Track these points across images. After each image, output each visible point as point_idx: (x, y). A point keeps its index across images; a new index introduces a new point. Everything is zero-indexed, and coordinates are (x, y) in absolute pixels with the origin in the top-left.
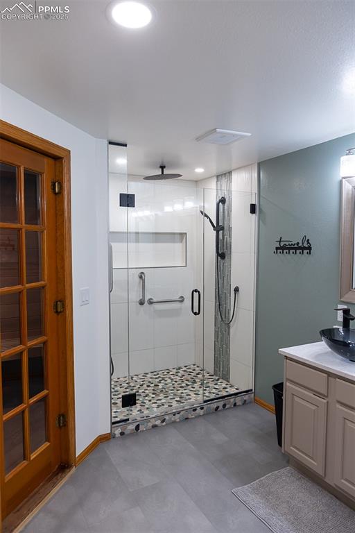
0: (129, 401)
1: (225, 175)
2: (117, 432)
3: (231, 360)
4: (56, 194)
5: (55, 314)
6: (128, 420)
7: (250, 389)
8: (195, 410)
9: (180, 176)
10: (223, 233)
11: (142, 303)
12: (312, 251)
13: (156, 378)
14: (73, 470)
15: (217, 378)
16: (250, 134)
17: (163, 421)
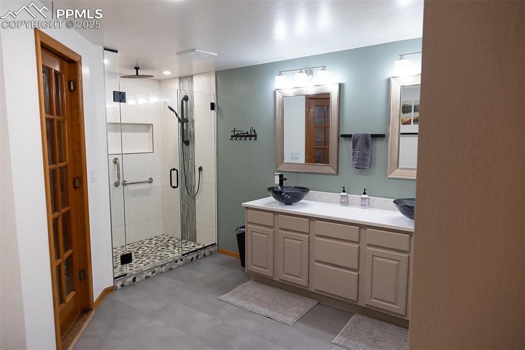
0: (126, 259)
1: (186, 78)
2: (119, 284)
3: (197, 225)
4: (71, 91)
5: (74, 189)
6: (126, 274)
7: (214, 242)
8: (176, 262)
9: (152, 76)
10: (187, 124)
11: (117, 185)
12: (257, 138)
13: (134, 248)
14: (93, 313)
15: (186, 241)
16: (217, 55)
17: (153, 273)
